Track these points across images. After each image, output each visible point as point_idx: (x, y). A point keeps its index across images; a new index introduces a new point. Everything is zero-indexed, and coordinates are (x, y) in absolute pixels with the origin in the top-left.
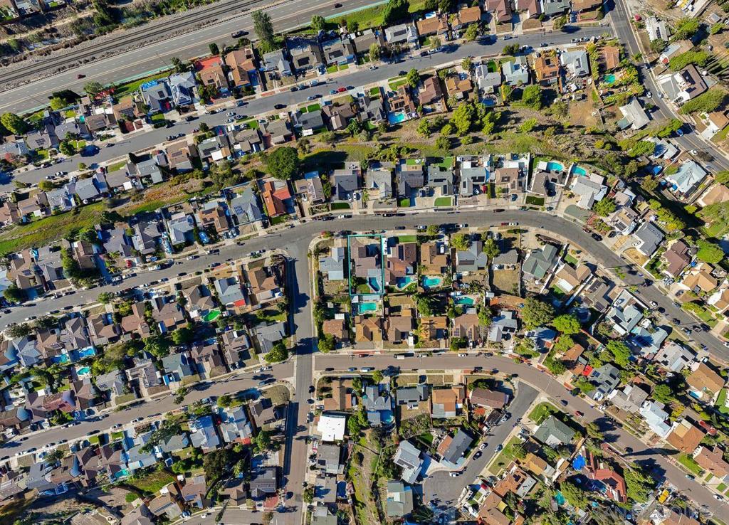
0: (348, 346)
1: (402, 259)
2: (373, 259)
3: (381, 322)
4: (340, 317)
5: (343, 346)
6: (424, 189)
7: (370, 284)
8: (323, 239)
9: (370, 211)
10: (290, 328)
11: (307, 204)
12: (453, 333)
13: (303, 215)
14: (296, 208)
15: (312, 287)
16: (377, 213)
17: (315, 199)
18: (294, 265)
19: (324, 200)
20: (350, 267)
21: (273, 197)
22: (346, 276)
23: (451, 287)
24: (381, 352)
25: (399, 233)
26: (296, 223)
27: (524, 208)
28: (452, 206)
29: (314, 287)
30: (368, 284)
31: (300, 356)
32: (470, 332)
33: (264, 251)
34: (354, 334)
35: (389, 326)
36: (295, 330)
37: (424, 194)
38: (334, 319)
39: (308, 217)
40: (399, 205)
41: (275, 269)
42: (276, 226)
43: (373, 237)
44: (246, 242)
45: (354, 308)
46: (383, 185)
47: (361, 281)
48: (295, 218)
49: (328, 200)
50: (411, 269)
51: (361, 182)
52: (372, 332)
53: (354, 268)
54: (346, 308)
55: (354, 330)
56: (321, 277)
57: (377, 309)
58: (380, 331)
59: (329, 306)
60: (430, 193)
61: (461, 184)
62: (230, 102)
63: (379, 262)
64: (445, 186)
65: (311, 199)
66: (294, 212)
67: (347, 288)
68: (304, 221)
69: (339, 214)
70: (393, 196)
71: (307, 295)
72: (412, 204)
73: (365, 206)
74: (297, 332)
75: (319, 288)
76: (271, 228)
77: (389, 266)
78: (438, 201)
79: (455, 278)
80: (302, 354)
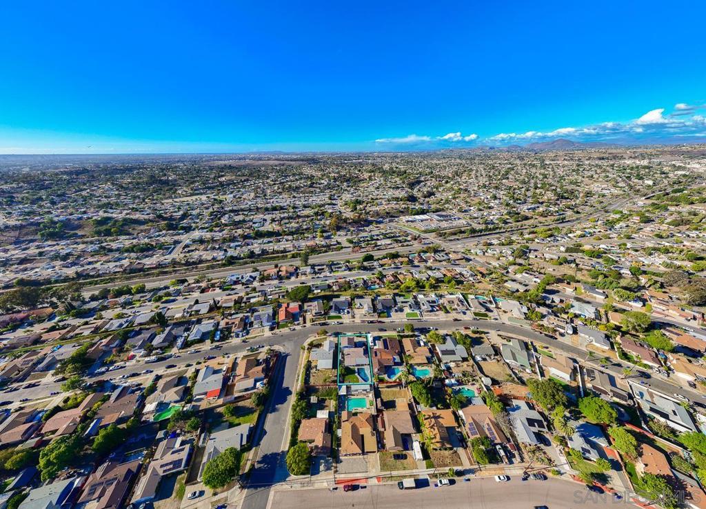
0: (328, 469)
1: (388, 349)
2: (361, 350)
3: (373, 420)
4: (322, 415)
5: (322, 468)
6: (396, 308)
7: (359, 374)
8: (317, 338)
9: (357, 320)
10: (255, 436)
11: (309, 316)
12: (470, 435)
13: (305, 322)
14: (301, 319)
15: (297, 380)
16: (363, 321)
17: (317, 311)
18: (286, 359)
19: (323, 313)
20: (340, 357)
21: (286, 310)
22: (335, 366)
23: (444, 376)
24: (378, 478)
25: (382, 334)
26: (298, 328)
27: (474, 319)
28: (419, 318)
29: (300, 377)
30: (356, 374)
31: (252, 491)
32: (489, 429)
33: (263, 347)
34: (339, 439)
35: (384, 426)
36: (260, 439)
37: (396, 311)
38: (316, 417)
39: (308, 324)
40: (379, 316)
41: (267, 361)
42: (281, 330)
43: (360, 337)
44: (251, 340)
45: (342, 402)
46: (366, 305)
47: (349, 371)
48: (298, 324)
49: (326, 313)
50: (398, 359)
51: (350, 305)
52: (363, 436)
53: (343, 358)
54: (332, 404)
55: (339, 433)
56: (309, 367)
57: (368, 406)
58: (373, 435)
59: (312, 401)
60: (401, 310)
61: (421, 304)
62: (276, 282)
63: (366, 352)
64: (410, 305)
65: (314, 312)
66: (299, 320)
67: (336, 379)
68: (305, 326)
69: (333, 322)
70: (374, 311)
71: (290, 389)
72: (389, 316)
73: (353, 317)
74: (262, 442)
75: (305, 379)
76: (276, 331)
77: (376, 355)
78: (408, 315)
79: (443, 367)
80: (256, 487)
